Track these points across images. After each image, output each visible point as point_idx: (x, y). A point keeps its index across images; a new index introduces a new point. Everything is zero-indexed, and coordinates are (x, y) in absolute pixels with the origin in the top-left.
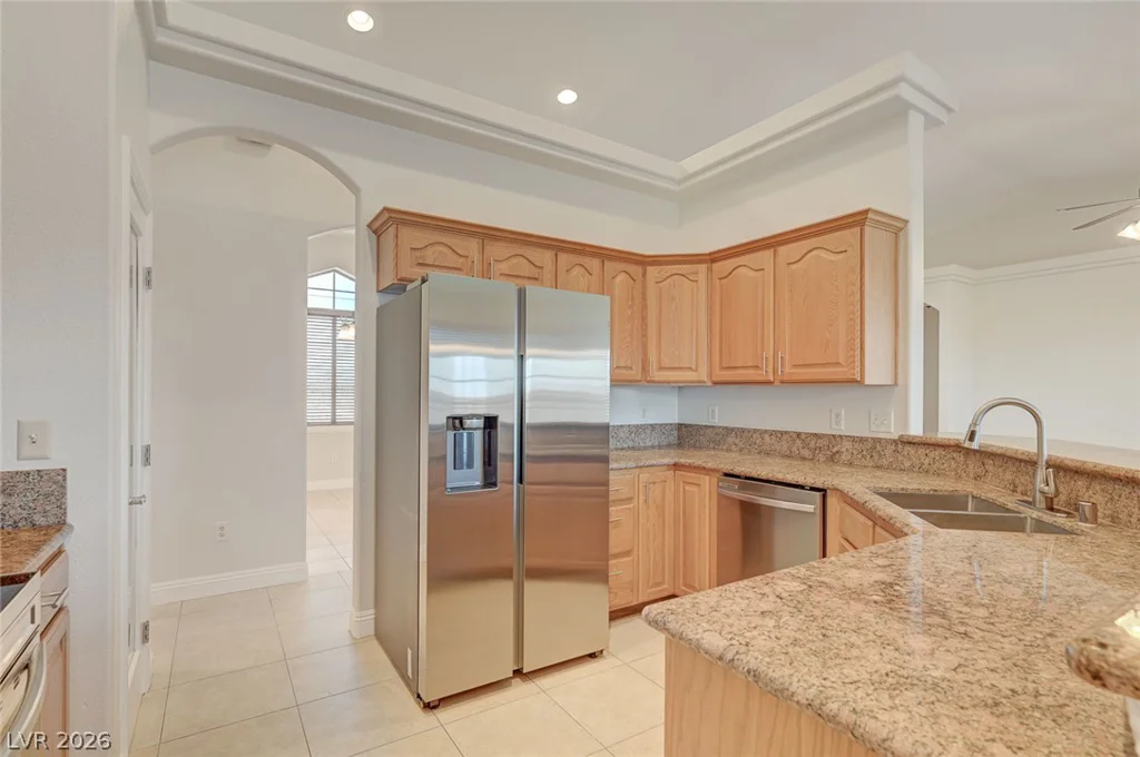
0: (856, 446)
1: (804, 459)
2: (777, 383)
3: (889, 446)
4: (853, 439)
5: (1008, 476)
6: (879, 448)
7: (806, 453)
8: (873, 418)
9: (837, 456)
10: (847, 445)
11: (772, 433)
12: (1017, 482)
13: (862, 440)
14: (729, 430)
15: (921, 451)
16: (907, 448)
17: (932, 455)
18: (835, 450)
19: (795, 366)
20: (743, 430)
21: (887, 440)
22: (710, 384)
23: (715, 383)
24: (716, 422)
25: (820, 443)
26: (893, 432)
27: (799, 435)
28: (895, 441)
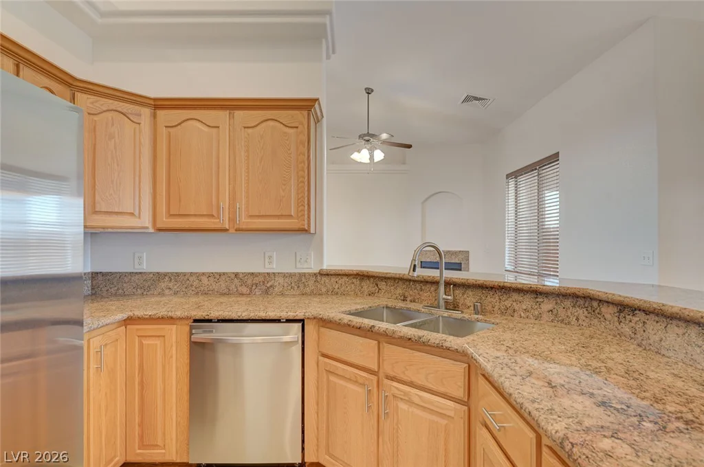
0: (287, 280)
1: (242, 294)
2: (232, 231)
3: (311, 278)
4: (284, 275)
5: (399, 291)
6: (304, 280)
7: (244, 290)
8: (298, 259)
9: (271, 289)
10: (281, 280)
11: (210, 275)
12: (406, 294)
13: (291, 275)
14: (160, 276)
15: (334, 279)
16: (324, 279)
17: (340, 282)
18: (268, 285)
19: (251, 216)
20: (178, 274)
21: (310, 274)
22: (151, 230)
23: (160, 230)
24: (145, 267)
25: (256, 280)
26: (313, 268)
27: (236, 275)
28: (315, 274)
